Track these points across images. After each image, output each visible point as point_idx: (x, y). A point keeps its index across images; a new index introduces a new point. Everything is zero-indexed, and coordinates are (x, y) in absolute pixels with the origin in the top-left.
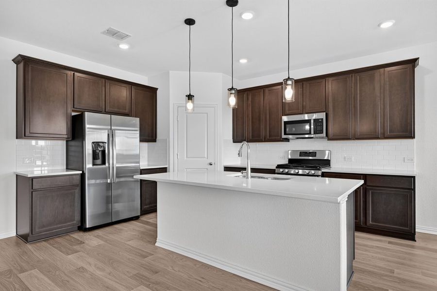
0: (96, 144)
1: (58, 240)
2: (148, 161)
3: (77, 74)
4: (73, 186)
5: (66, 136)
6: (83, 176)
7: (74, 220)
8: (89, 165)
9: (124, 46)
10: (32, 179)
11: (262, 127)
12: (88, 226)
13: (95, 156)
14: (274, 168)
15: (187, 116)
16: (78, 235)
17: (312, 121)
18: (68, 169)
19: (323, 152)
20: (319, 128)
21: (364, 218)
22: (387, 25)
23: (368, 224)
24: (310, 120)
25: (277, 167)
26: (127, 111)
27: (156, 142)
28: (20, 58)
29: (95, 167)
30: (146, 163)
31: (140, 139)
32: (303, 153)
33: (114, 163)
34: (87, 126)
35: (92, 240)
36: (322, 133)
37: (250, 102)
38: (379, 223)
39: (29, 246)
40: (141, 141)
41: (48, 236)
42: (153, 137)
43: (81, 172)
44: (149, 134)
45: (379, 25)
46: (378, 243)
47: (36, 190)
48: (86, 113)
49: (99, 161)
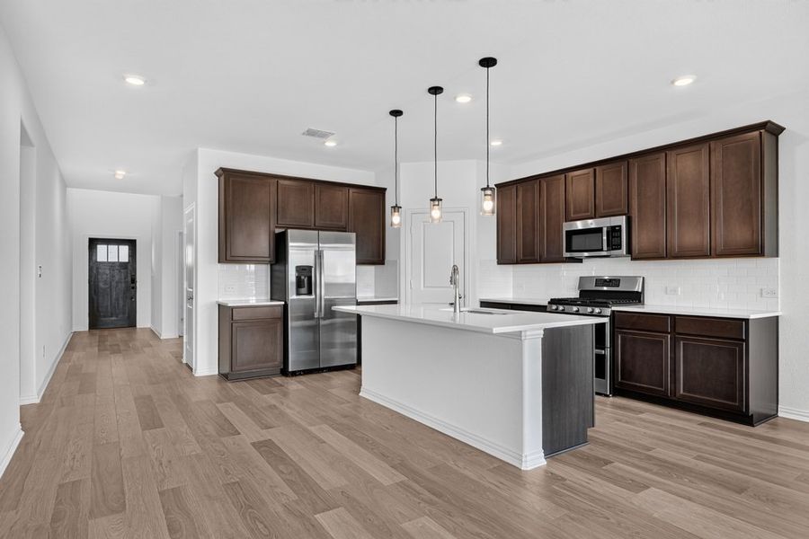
0: (300, 269)
1: (258, 381)
2: (376, 292)
3: (281, 182)
4: (275, 319)
5: (268, 259)
6: (285, 307)
7: (276, 360)
8: (292, 296)
9: (330, 144)
10: (232, 309)
11: (537, 240)
12: (291, 369)
13: (299, 284)
14: (546, 303)
15: (424, 226)
16: (279, 380)
17: (605, 230)
18: (272, 299)
19: (633, 279)
20: (615, 241)
21: (673, 385)
22: (684, 82)
23: (677, 395)
24: (602, 228)
25: (549, 303)
26: (343, 223)
27: (383, 264)
28: (221, 171)
29: (298, 297)
30: (373, 295)
31: (357, 259)
32: (600, 282)
33: (322, 293)
34: (290, 244)
35: (293, 385)
36: (620, 249)
37: (520, 201)
38: (695, 393)
39: (229, 384)
40: (359, 262)
41: (248, 378)
42: (379, 257)
43: (283, 303)
44: (373, 253)
45: (673, 82)
46: (686, 423)
47: (237, 322)
48: (289, 231)
49: (304, 290)
